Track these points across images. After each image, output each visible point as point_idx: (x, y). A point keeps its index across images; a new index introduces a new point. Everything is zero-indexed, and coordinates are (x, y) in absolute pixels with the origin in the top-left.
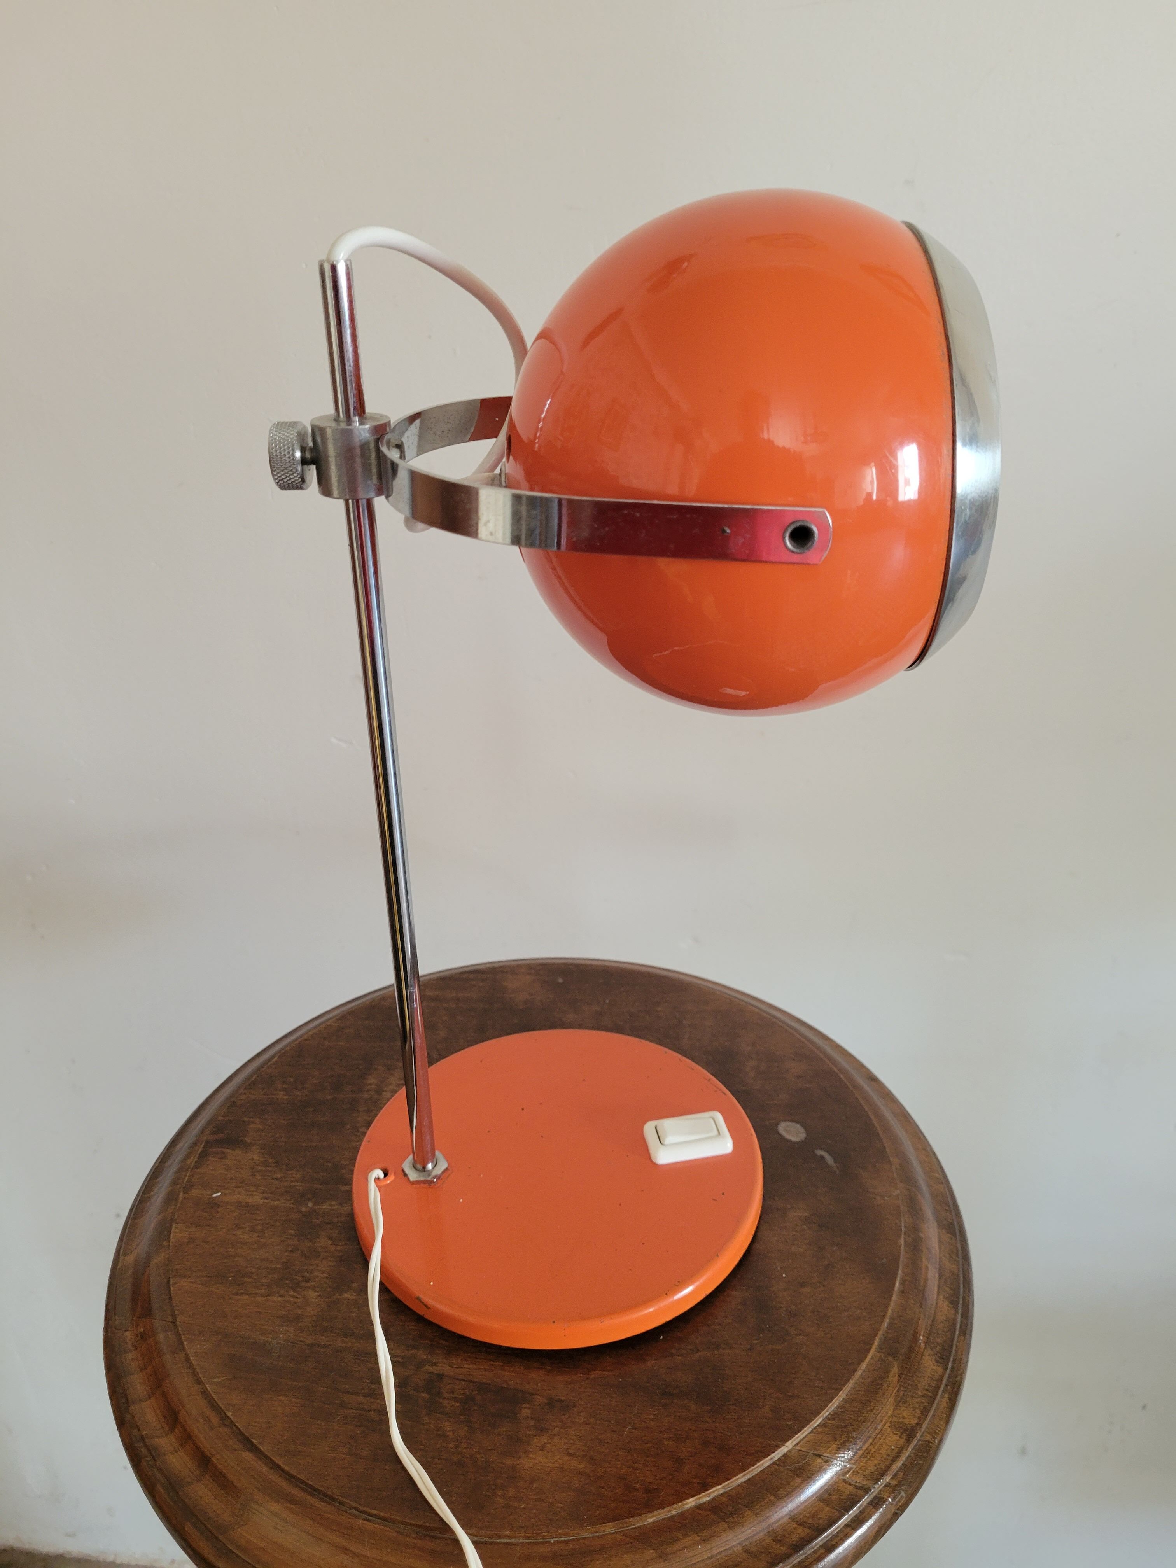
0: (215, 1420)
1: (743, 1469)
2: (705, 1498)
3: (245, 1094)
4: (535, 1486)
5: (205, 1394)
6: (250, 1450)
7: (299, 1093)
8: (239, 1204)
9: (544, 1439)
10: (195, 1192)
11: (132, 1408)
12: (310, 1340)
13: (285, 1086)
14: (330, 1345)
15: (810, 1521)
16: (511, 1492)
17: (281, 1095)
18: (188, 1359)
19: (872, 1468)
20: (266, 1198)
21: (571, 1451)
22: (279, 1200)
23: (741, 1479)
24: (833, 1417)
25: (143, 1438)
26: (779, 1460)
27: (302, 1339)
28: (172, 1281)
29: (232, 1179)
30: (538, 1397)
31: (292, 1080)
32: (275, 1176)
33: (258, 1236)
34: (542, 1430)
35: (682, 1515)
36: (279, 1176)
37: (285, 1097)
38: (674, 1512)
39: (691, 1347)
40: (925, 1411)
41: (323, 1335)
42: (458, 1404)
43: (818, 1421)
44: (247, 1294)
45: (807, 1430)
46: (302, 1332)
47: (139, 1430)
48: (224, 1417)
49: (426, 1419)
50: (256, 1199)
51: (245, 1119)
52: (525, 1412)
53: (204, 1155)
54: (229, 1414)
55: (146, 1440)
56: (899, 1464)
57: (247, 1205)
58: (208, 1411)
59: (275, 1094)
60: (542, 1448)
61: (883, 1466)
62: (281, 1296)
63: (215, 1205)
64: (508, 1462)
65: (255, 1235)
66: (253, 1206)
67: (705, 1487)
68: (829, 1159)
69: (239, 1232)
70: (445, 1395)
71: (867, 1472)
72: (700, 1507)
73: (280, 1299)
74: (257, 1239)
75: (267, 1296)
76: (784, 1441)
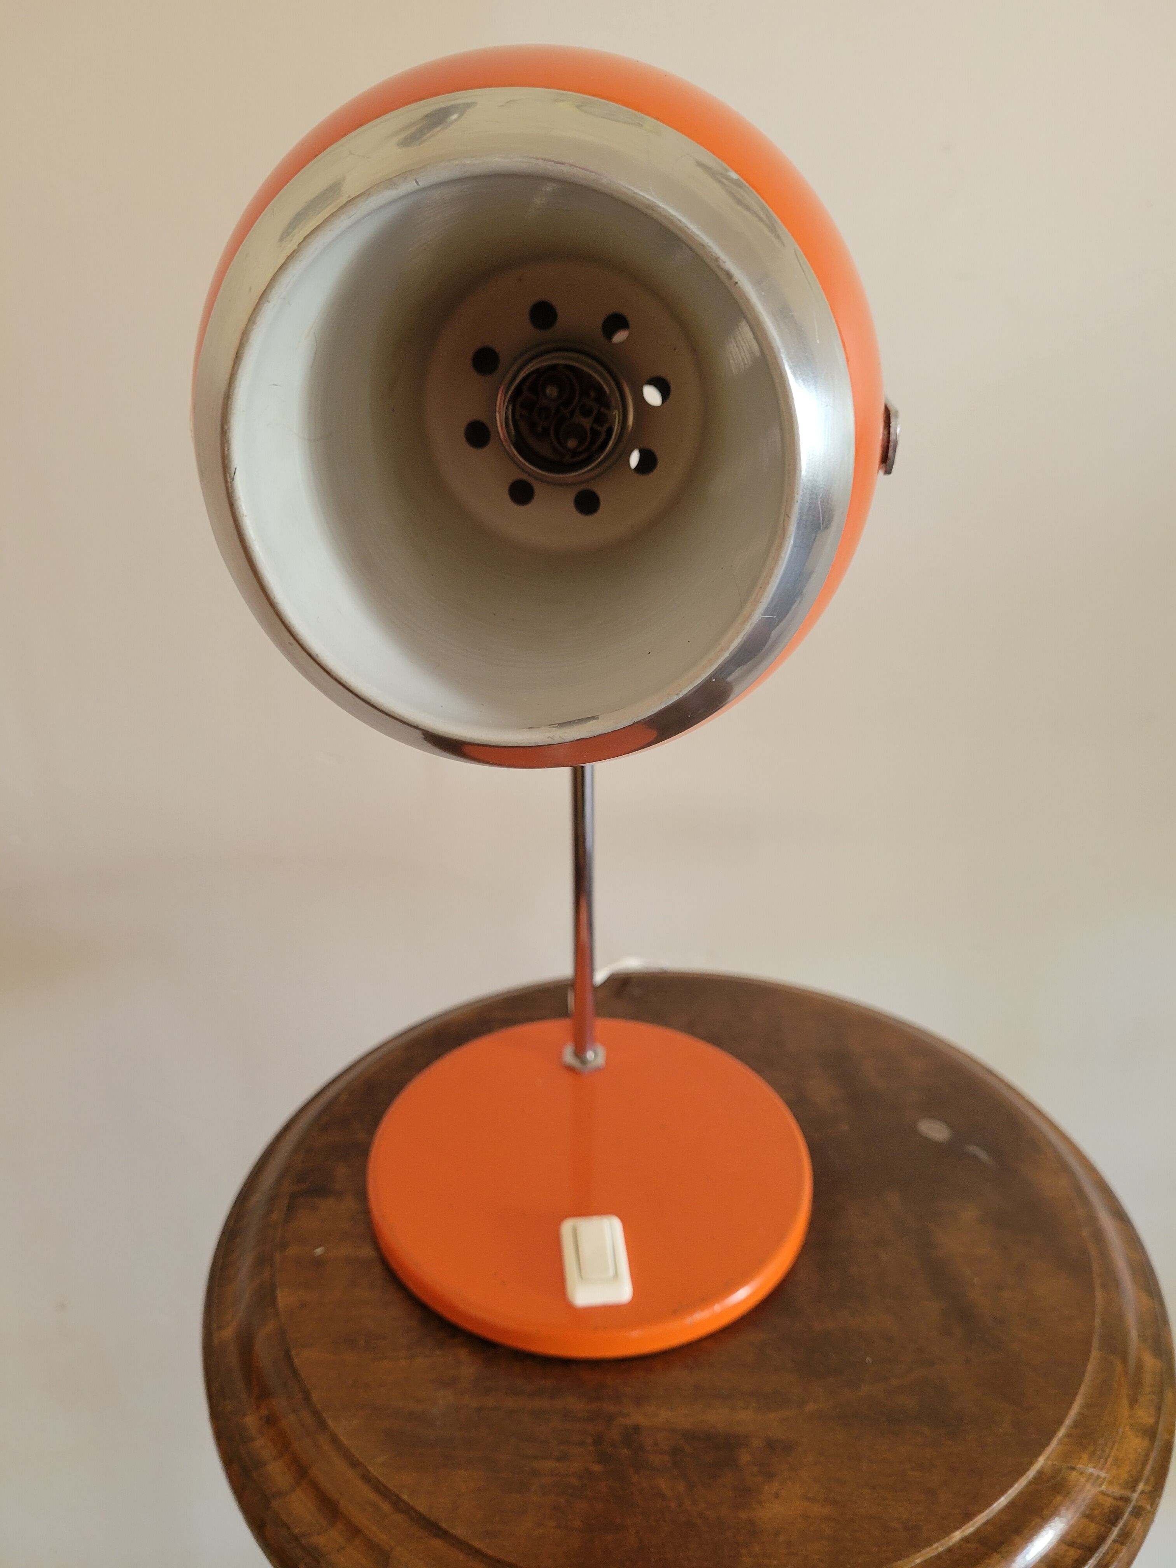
0: (386, 1507)
1: (1003, 1492)
2: (969, 1529)
3: (320, 1138)
4: (781, 1539)
5: (367, 1478)
6: (436, 1536)
8: (349, 1260)
9: (775, 1486)
10: (292, 1251)
11: (275, 1504)
12: (475, 1404)
14: (500, 1407)
15: (1079, 1541)
16: (757, 1548)
18: (334, 1440)
19: (1125, 1476)
21: (810, 1495)
23: (1003, 1501)
24: (1076, 1425)
25: (296, 1538)
26: (1035, 1478)
27: (465, 1403)
28: (293, 1352)
29: (332, 1231)
30: (754, 1439)
34: (770, 1476)
35: (950, 1550)
38: (941, 1549)
40: (1159, 1408)
41: (488, 1398)
42: (667, 1458)
43: (1062, 1431)
44: (386, 1359)
45: (1054, 1442)
46: (463, 1395)
47: (289, 1529)
48: (397, 1503)
49: (635, 1479)
51: (329, 1164)
52: (745, 1457)
53: (291, 1209)
54: (405, 1497)
55: (303, 1540)
56: (1148, 1468)
58: (373, 1496)
60: (777, 1495)
61: (1135, 1472)
62: (427, 1357)
63: (318, 1263)
64: (743, 1515)
67: (969, 1517)
68: (982, 1155)
69: (357, 1291)
70: (649, 1449)
71: (1122, 1481)
72: (966, 1540)
73: (426, 1361)
75: (411, 1358)
76: (1036, 1456)
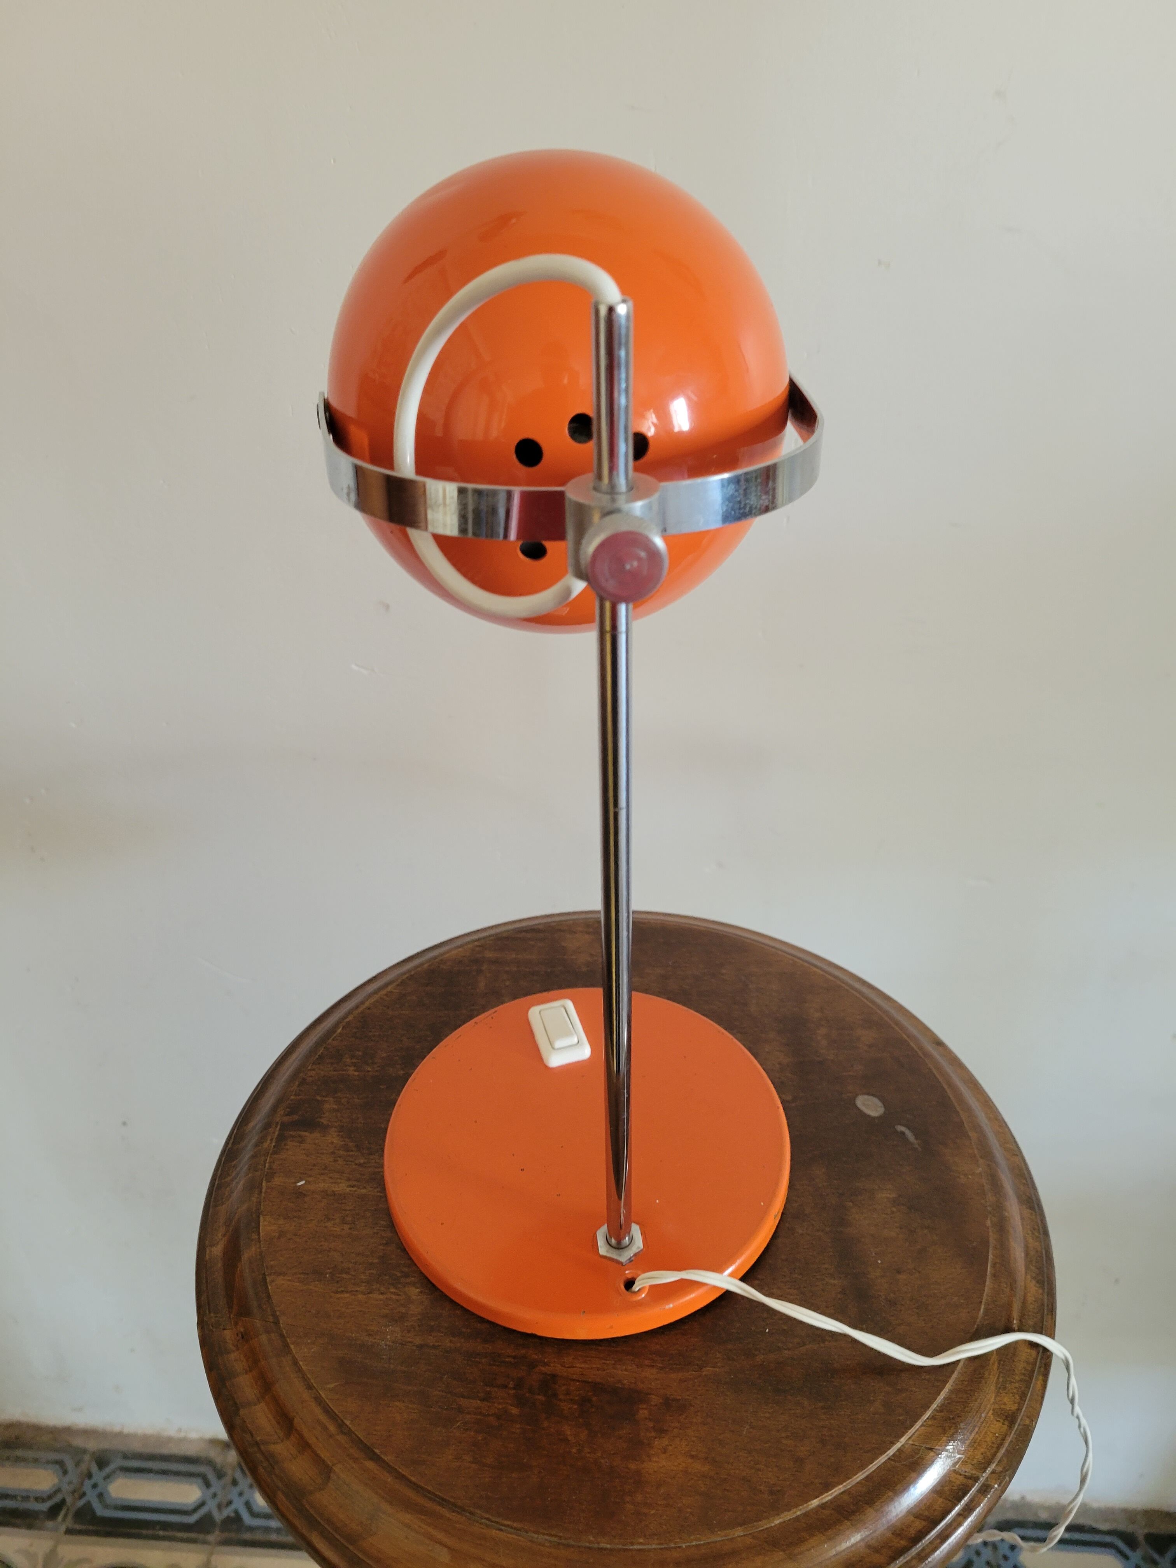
0: (332, 1428)
1: (862, 1467)
2: (827, 1497)
3: (314, 1070)
4: (662, 1490)
5: (318, 1400)
6: (371, 1459)
7: (369, 1069)
8: (325, 1194)
9: (665, 1442)
10: (278, 1181)
11: (242, 1412)
12: (418, 1341)
13: (354, 1061)
14: (439, 1346)
15: (926, 1513)
16: (639, 1498)
17: (351, 1071)
18: (295, 1363)
19: (979, 1457)
20: (353, 1187)
21: (693, 1453)
22: (365, 1188)
23: (860, 1476)
24: (941, 1409)
25: (257, 1444)
26: (894, 1455)
27: (410, 1340)
28: (268, 1279)
29: (314, 1165)
30: (654, 1397)
31: (360, 1053)
32: (357, 1162)
33: (350, 1229)
34: (661, 1431)
35: (806, 1515)
36: (362, 1161)
37: (356, 1073)
38: (799, 1513)
39: (796, 1340)
40: (1023, 1396)
41: (431, 1335)
42: (575, 1407)
43: (928, 1414)
44: (347, 1292)
45: (917, 1425)
46: (409, 1331)
47: (252, 1435)
48: (341, 1426)
49: (546, 1424)
50: (342, 1187)
51: (319, 1098)
52: (643, 1413)
53: (281, 1138)
54: (348, 1423)
55: (262, 1447)
56: (1002, 1451)
57: (334, 1194)
58: (323, 1418)
59: (345, 1070)
60: (665, 1451)
61: (989, 1454)
62: (382, 1294)
63: (300, 1194)
64: (633, 1466)
65: (346, 1227)
66: (340, 1195)
67: (827, 1487)
68: (909, 1134)
69: (329, 1224)
70: (561, 1397)
71: (975, 1461)
72: (823, 1506)
73: (381, 1297)
74: (350, 1231)
75: (368, 1293)
76: (898, 1437)
